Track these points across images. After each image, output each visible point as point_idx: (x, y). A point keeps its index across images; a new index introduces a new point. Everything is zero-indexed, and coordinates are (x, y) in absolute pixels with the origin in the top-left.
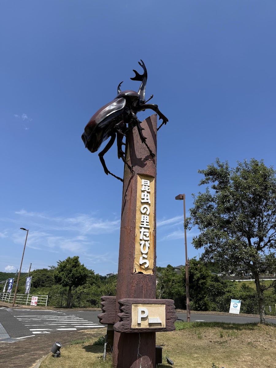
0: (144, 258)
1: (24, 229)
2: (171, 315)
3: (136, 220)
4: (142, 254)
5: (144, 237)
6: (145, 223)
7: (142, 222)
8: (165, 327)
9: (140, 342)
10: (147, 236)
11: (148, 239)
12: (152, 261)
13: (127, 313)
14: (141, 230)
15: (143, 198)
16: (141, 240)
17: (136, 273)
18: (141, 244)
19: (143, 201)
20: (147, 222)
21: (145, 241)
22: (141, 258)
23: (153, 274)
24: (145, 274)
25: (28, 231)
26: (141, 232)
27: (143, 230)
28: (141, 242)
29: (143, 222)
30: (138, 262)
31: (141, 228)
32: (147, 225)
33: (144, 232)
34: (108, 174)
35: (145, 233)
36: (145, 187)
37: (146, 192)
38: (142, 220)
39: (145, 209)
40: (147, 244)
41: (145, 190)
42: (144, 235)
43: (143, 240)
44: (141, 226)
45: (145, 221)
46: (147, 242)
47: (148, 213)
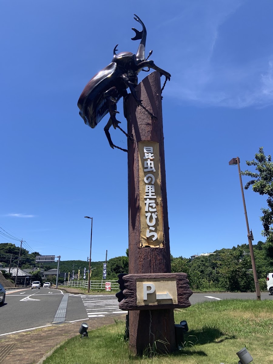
0: (151, 231)
1: (89, 218)
2: (183, 290)
3: (140, 192)
4: (149, 226)
5: (150, 208)
6: (150, 194)
7: (146, 193)
8: (177, 303)
9: (151, 320)
10: (154, 207)
11: (155, 210)
12: (161, 233)
13: (131, 290)
14: (146, 202)
15: (146, 167)
16: (146, 212)
17: (143, 247)
18: (147, 217)
19: (146, 170)
20: (152, 192)
21: (152, 212)
22: (148, 231)
23: (163, 247)
24: (152, 248)
25: (92, 218)
26: (146, 203)
27: (148, 201)
28: (147, 214)
29: (148, 192)
30: (145, 236)
31: (146, 199)
32: (152, 195)
33: (150, 203)
34: (114, 147)
35: (150, 205)
36: (148, 155)
37: (149, 160)
38: (147, 191)
39: (150, 179)
40: (154, 216)
41: (148, 158)
42: (149, 206)
43: (149, 211)
44: (146, 197)
45: (150, 191)
46: (153, 214)
47: (153, 183)
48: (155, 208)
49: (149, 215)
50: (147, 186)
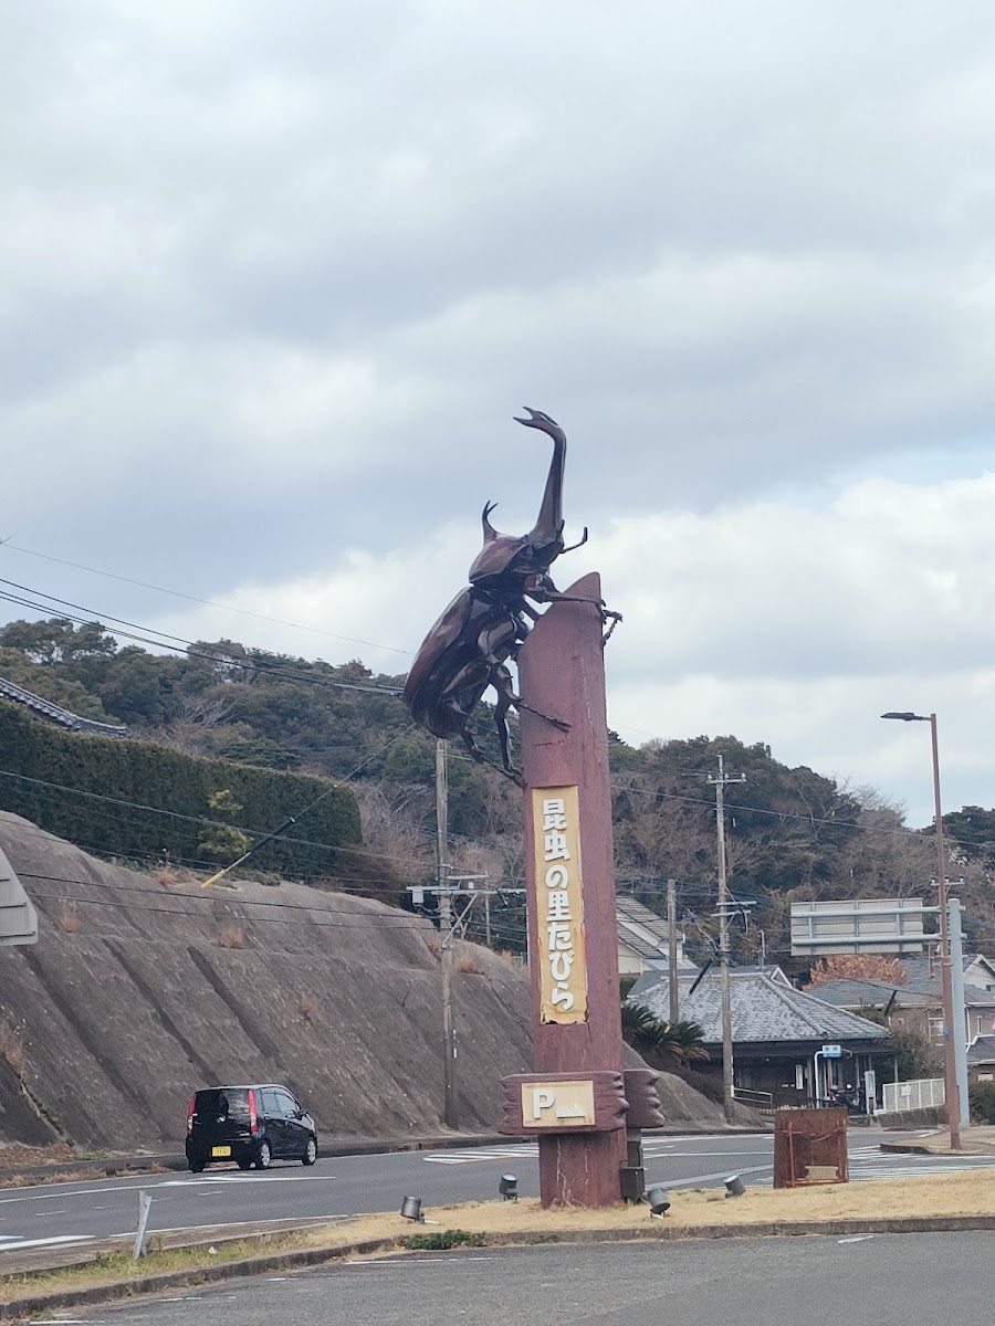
0: (561, 990)
2: (604, 1101)
3: (538, 907)
4: (557, 981)
5: (559, 942)
6: (558, 911)
7: (551, 909)
8: (593, 1123)
10: (566, 939)
11: (569, 945)
13: (513, 1101)
14: (550, 929)
15: (550, 849)
16: (552, 951)
17: (544, 1023)
18: (552, 962)
19: (550, 856)
20: (562, 907)
21: (562, 951)
22: (555, 990)
23: (585, 1021)
24: (562, 1025)
26: (550, 933)
27: (554, 928)
28: (551, 957)
29: (555, 908)
30: (551, 1000)
31: (550, 923)
32: (563, 914)
33: (558, 932)
35: (559, 935)
36: (552, 819)
37: (555, 832)
38: (552, 905)
39: (557, 876)
40: (568, 959)
41: (554, 828)
42: (557, 938)
43: (556, 950)
44: (550, 919)
45: (558, 905)
46: (565, 954)
47: (564, 885)
48: (569, 940)
49: (555, 957)
50: (552, 894)
